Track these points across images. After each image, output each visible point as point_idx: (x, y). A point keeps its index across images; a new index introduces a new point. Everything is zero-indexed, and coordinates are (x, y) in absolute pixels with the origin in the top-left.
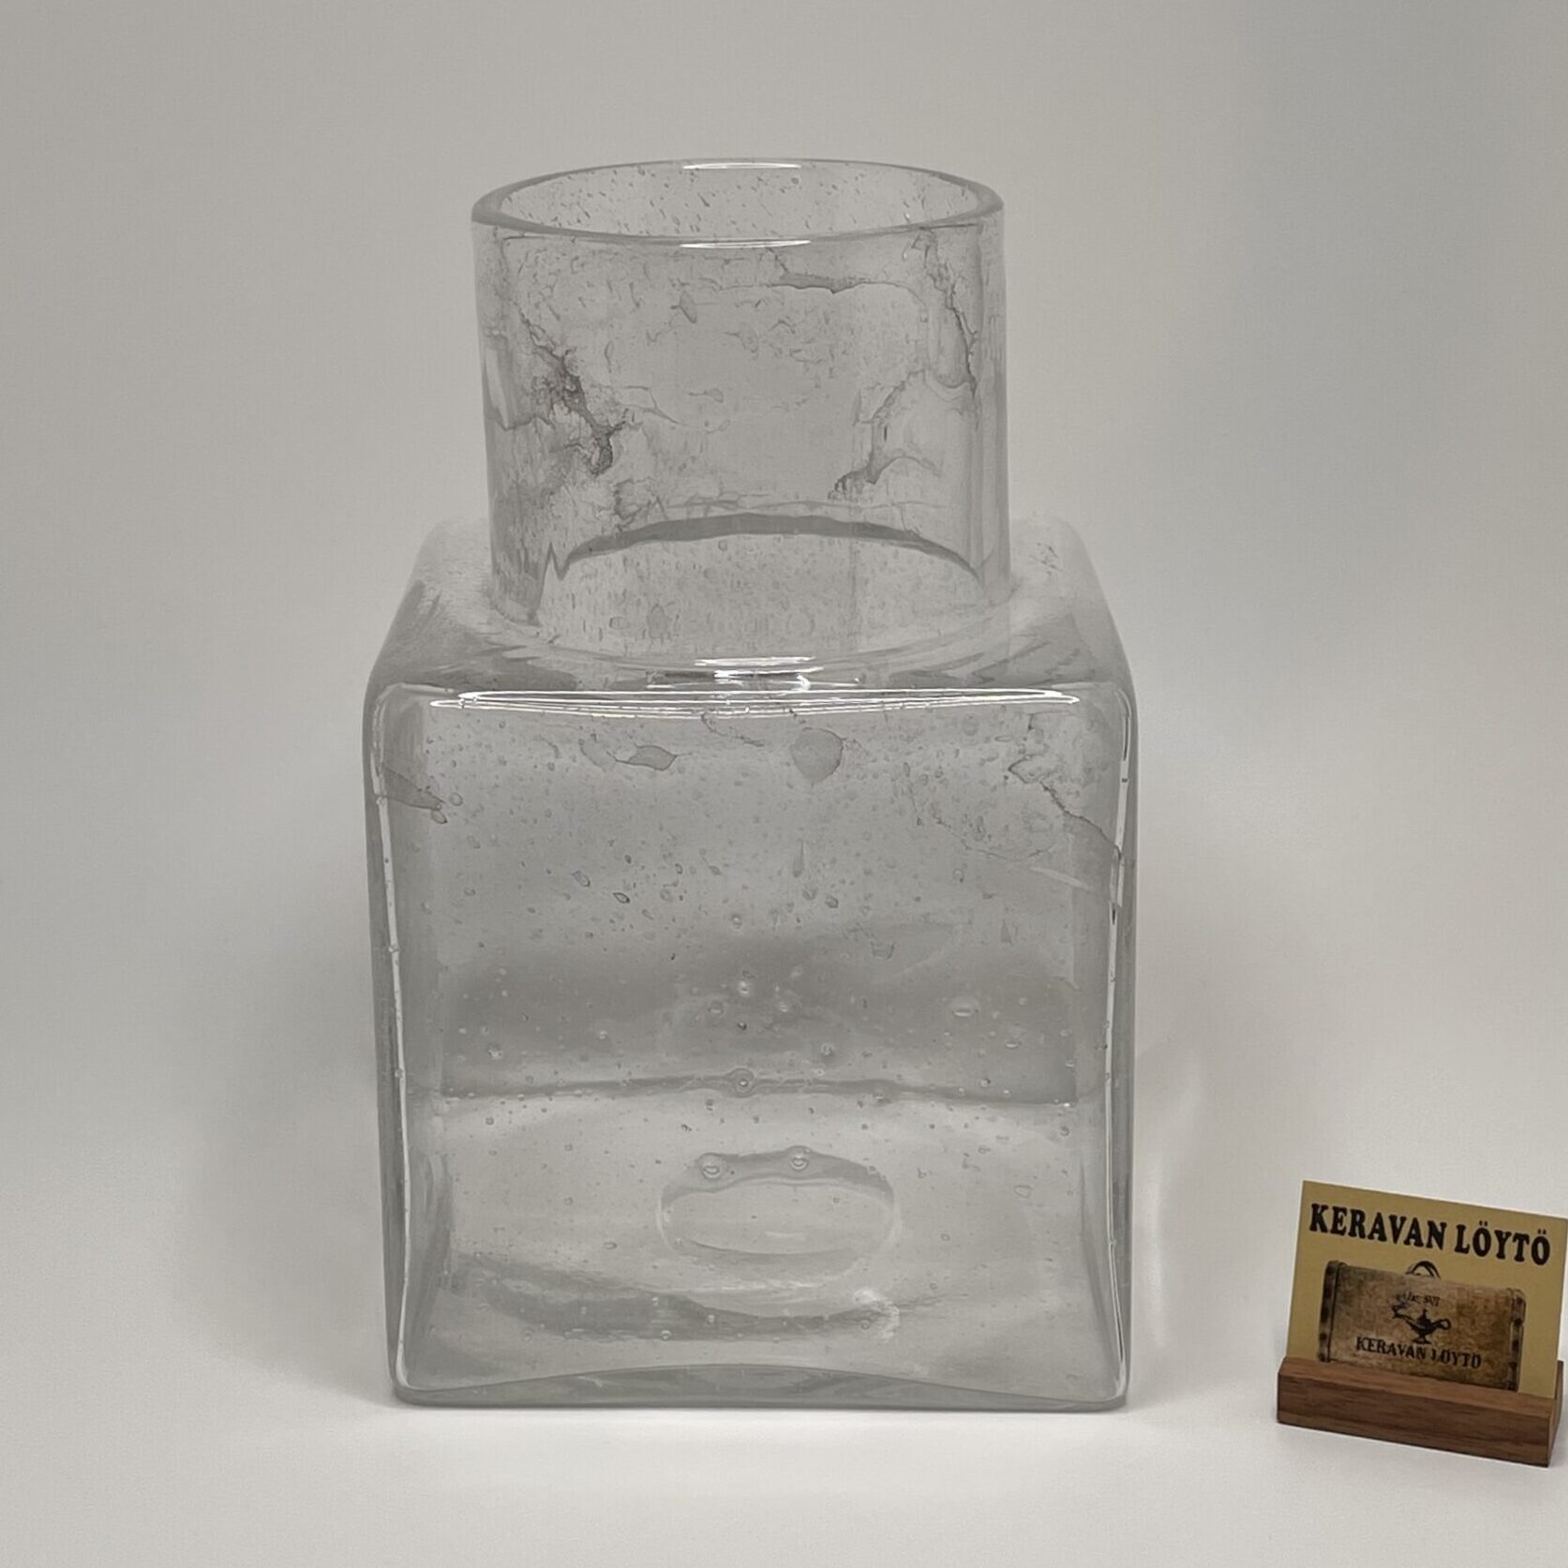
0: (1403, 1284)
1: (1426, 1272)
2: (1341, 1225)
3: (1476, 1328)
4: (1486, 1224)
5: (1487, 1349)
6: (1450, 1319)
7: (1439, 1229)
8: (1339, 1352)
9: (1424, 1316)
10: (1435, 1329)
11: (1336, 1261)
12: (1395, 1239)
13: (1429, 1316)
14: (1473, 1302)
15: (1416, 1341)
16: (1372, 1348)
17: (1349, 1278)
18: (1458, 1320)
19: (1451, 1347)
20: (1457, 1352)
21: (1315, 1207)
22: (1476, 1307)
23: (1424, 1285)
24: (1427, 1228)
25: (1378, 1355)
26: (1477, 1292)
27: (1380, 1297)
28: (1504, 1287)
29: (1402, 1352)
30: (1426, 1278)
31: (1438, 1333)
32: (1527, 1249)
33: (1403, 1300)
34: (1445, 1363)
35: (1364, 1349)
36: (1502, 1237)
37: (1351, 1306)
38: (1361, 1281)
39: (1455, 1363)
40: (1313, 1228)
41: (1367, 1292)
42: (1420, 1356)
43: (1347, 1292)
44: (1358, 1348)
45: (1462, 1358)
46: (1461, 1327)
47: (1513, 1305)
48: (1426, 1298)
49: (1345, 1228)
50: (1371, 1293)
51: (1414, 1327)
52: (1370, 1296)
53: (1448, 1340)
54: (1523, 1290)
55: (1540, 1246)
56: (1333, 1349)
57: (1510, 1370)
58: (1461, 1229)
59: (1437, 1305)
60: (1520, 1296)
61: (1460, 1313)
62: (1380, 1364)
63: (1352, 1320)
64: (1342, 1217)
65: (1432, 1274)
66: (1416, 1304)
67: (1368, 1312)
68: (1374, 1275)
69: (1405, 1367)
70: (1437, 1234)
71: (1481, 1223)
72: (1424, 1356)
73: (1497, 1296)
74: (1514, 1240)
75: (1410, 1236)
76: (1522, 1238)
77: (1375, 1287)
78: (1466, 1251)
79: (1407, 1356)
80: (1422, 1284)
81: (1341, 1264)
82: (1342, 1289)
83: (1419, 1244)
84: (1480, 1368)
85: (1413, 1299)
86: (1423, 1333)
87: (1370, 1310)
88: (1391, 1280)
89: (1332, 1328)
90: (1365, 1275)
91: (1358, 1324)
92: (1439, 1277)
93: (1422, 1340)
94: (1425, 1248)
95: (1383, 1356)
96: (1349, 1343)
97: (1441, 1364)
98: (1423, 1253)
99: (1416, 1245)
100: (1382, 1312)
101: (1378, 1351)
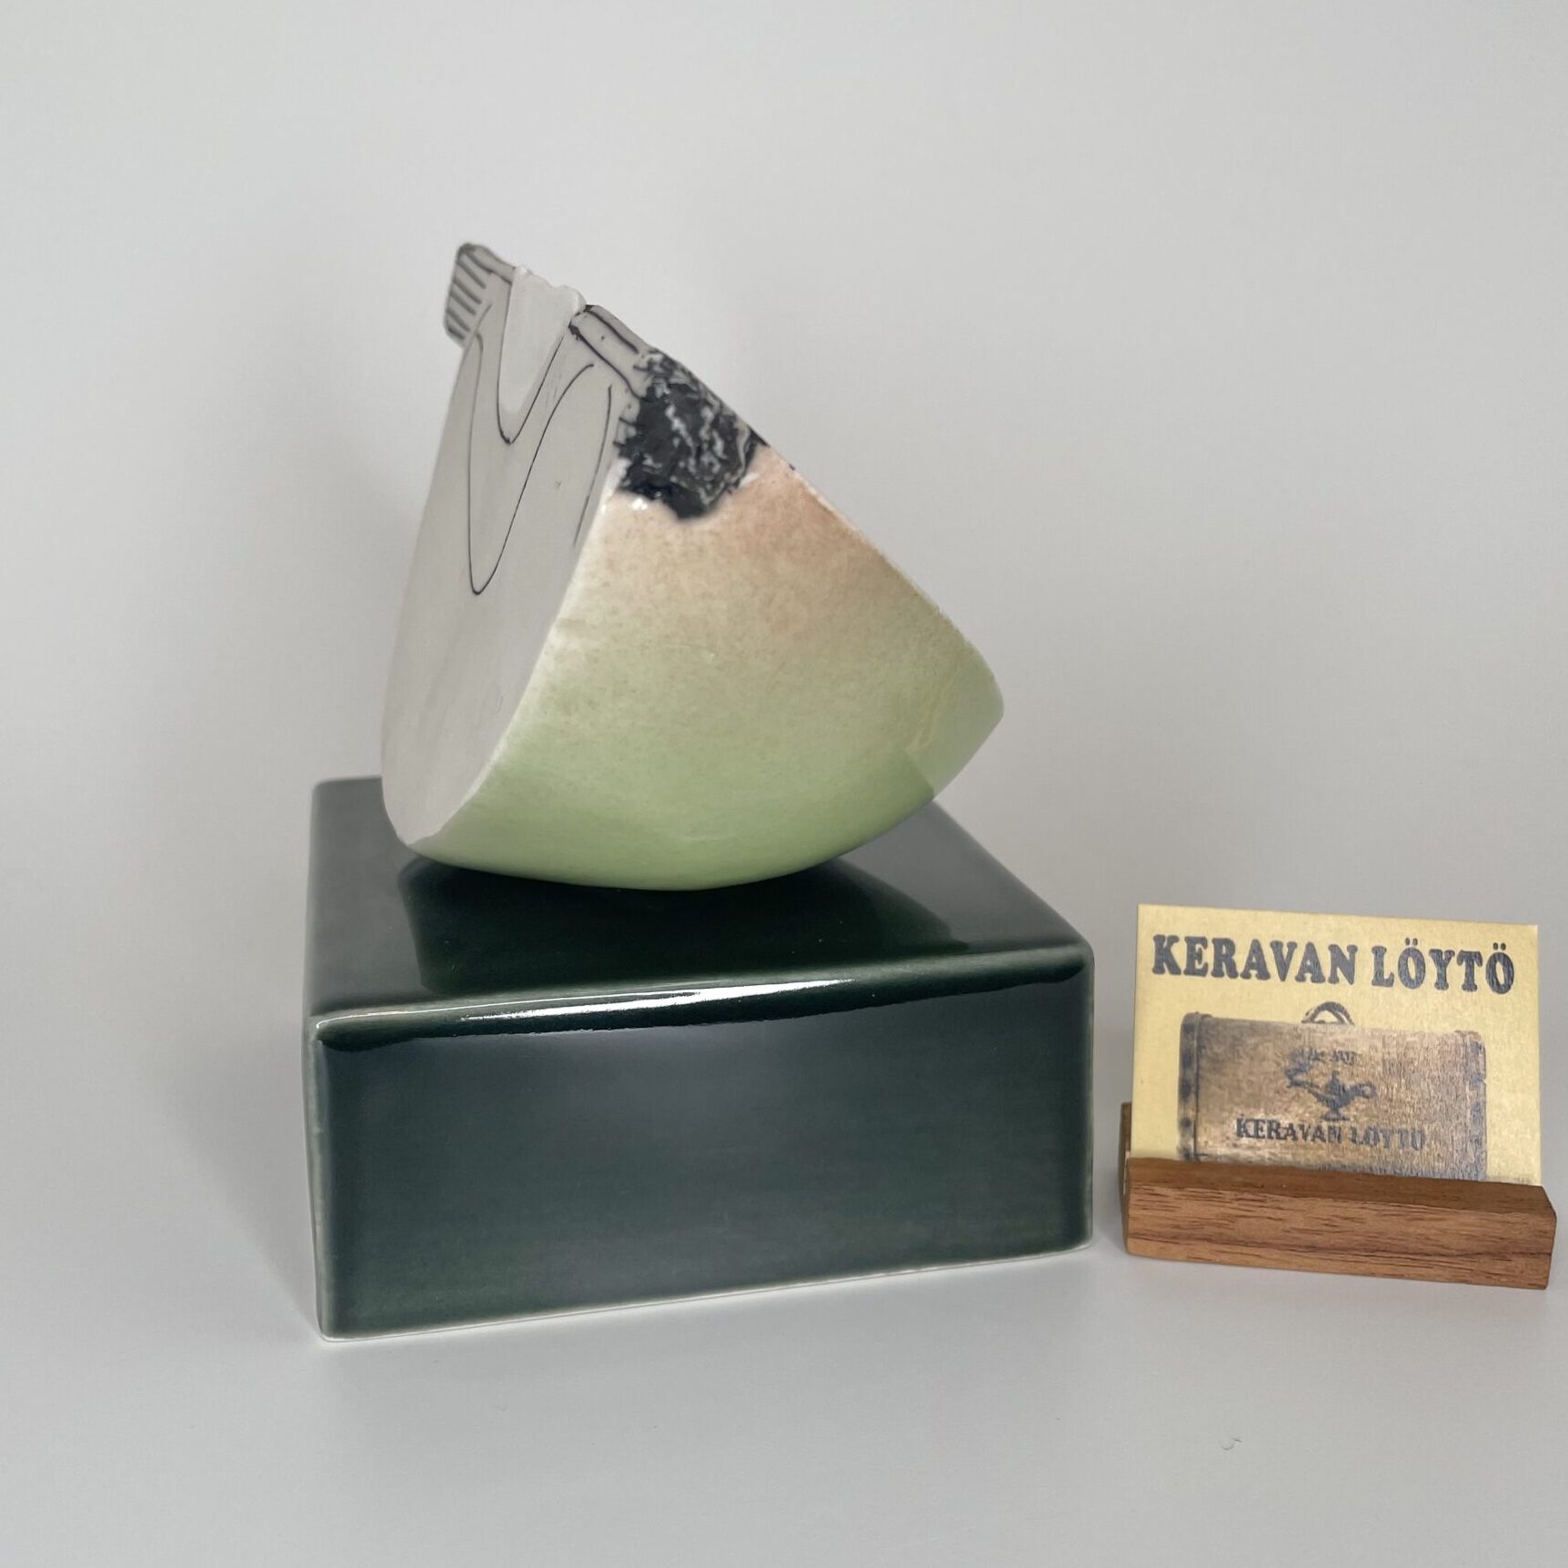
0: (1299, 1037)
1: (1333, 1017)
2: (1200, 963)
3: (1413, 1092)
4: (1416, 941)
5: (1432, 1122)
6: (1376, 1084)
7: (1347, 954)
8: (1210, 1143)
9: (1335, 1081)
10: (1352, 1098)
11: (1197, 1013)
12: (1283, 977)
13: (1342, 1080)
14: (1405, 1055)
15: (1327, 1119)
16: (1259, 1132)
17: (1218, 1033)
18: (1387, 1083)
19: (1378, 1121)
20: (1388, 1128)
21: (1159, 939)
22: (1412, 1062)
23: (1331, 1036)
24: (1329, 953)
25: (1269, 1141)
26: (1409, 1039)
27: (1264, 1060)
28: (1451, 1031)
29: (1305, 1137)
30: (1334, 1026)
31: (1360, 1104)
32: (1480, 973)
33: (1301, 1060)
34: (1372, 1146)
35: (1249, 1136)
36: (1441, 958)
37: (1224, 1075)
38: (1235, 1038)
39: (1387, 1146)
40: (1158, 969)
41: (1247, 1054)
42: (1333, 1138)
43: (1217, 1054)
44: (1239, 1135)
45: (1396, 1137)
46: (1392, 1092)
47: (1466, 1056)
48: (1335, 1052)
49: (1206, 965)
50: (1252, 1052)
51: (1320, 1098)
52: (1252, 1059)
53: (1375, 1113)
54: (1481, 1032)
55: (1499, 967)
56: (1202, 1139)
57: (1470, 1147)
58: (1379, 952)
59: (1352, 1063)
60: (1475, 1038)
61: (1389, 1070)
62: (1274, 1154)
63: (1226, 1095)
64: (1200, 949)
65: (1342, 1021)
66: (1321, 1064)
67: (1251, 1084)
68: (1254, 1028)
69: (1311, 1157)
70: (1344, 963)
71: (1408, 942)
72: (1339, 1137)
73: (1443, 1040)
74: (1460, 963)
75: (1304, 969)
76: (1470, 959)
77: (1256, 1046)
78: (1390, 983)
79: (1313, 1140)
80: (1332, 1034)
81: (1204, 1017)
82: (1209, 1053)
83: (1318, 978)
84: (1426, 1148)
85: (1316, 1059)
86: (1335, 1110)
87: (1252, 1078)
88: (1281, 1034)
89: (1197, 1111)
90: (1239, 1027)
91: (1237, 1099)
92: (1350, 1021)
93: (1335, 1116)
94: (1327, 983)
95: (1278, 1143)
96: (1225, 1126)
97: (1368, 1149)
98: (1324, 993)
99: (1313, 980)
100: (1272, 1080)
101: (1271, 1136)
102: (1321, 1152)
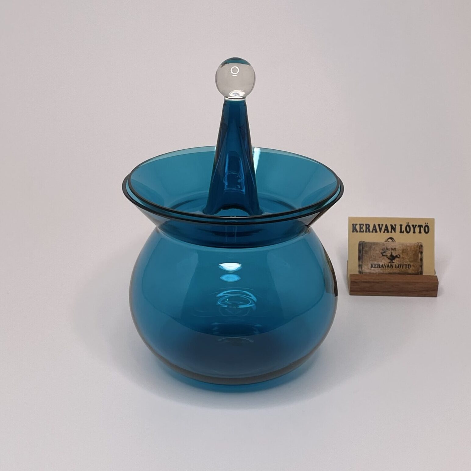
0: (384, 245)
1: (391, 241)
2: (362, 230)
3: (408, 256)
4: (409, 223)
5: (412, 262)
6: (400, 254)
7: (394, 226)
8: (365, 269)
9: (392, 255)
10: (395, 258)
11: (361, 241)
12: (380, 231)
15: (390, 263)
16: (376, 267)
17: (366, 245)
18: (403, 254)
19: (401, 263)
20: (403, 264)
21: (353, 225)
23: (391, 245)
24: (390, 226)
26: (407, 245)
27: (376, 250)
28: (416, 242)
29: (385, 267)
31: (397, 259)
32: (422, 229)
33: (384, 250)
36: (414, 227)
37: (368, 254)
38: (370, 246)
39: (403, 268)
42: (391, 267)
45: (405, 266)
46: (404, 257)
47: (419, 248)
48: (392, 248)
49: (364, 230)
51: (389, 258)
52: (374, 250)
53: (400, 261)
55: (426, 228)
57: (420, 268)
58: (401, 226)
59: (395, 250)
61: (403, 252)
62: (379, 271)
63: (368, 259)
64: (362, 227)
65: (393, 241)
68: (374, 244)
69: (387, 271)
70: (393, 228)
72: (393, 267)
73: (414, 245)
74: (418, 227)
76: (420, 226)
77: (375, 247)
78: (403, 232)
82: (365, 250)
83: (388, 232)
84: (411, 268)
85: (388, 250)
86: (392, 260)
87: (374, 255)
88: (380, 245)
89: (362, 262)
90: (371, 244)
91: (370, 259)
92: (395, 241)
93: (392, 262)
94: (390, 233)
96: (368, 266)
97: (399, 269)
98: (390, 235)
100: (378, 255)
101: (378, 267)
102: (389, 270)
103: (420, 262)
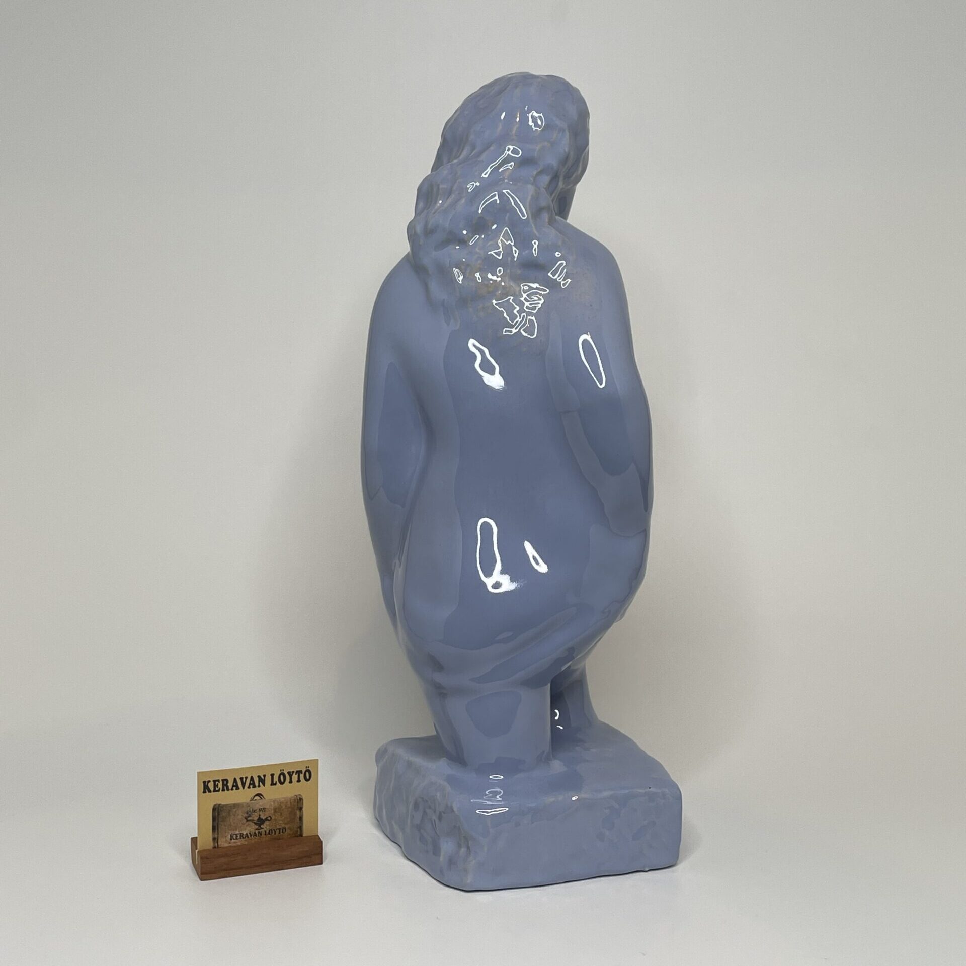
0: (249, 806)
1: (259, 798)
4: (283, 770)
5: (287, 824)
7: (263, 777)
8: (223, 844)
9: (259, 817)
10: (264, 822)
11: (217, 804)
12: (244, 788)
13: (262, 817)
14: (281, 805)
15: (257, 829)
16: (238, 838)
17: (224, 809)
18: (275, 815)
19: (272, 827)
20: (275, 828)
21: (204, 782)
22: (282, 807)
23: (259, 804)
24: (257, 779)
25: (240, 840)
26: (281, 800)
27: (238, 815)
28: (293, 795)
29: (251, 836)
31: (267, 823)
32: (302, 776)
33: (249, 813)
34: (271, 835)
35: (234, 839)
36: (290, 774)
37: (226, 822)
38: (229, 810)
39: (275, 834)
40: (204, 792)
41: (233, 814)
42: (259, 835)
43: (223, 816)
44: (231, 839)
45: (278, 831)
46: (276, 817)
47: (298, 802)
48: (259, 810)
49: (220, 788)
51: (255, 823)
52: (235, 815)
53: (271, 825)
54: (302, 794)
55: (307, 774)
56: (219, 843)
57: (299, 829)
58: (272, 775)
59: (265, 811)
60: (300, 797)
61: (275, 811)
62: (242, 844)
63: (227, 827)
64: (218, 784)
65: (261, 799)
66: (256, 813)
67: (234, 823)
68: (235, 806)
69: (253, 842)
70: (262, 781)
71: (281, 771)
72: (261, 835)
73: (290, 801)
74: (296, 774)
75: (250, 784)
76: (299, 772)
77: (236, 811)
78: (275, 784)
79: (253, 836)
80: (257, 803)
81: (219, 805)
82: (221, 815)
83: (254, 787)
84: (286, 832)
85: (254, 812)
86: (260, 826)
87: (234, 821)
88: (243, 806)
89: (218, 834)
90: (231, 806)
91: (230, 828)
92: (264, 799)
93: (260, 828)
94: (257, 788)
95: (243, 840)
96: (227, 838)
97: (269, 836)
98: (257, 791)
99: (253, 787)
100: (241, 821)
101: (240, 838)
102: (256, 840)
103: (298, 821)
